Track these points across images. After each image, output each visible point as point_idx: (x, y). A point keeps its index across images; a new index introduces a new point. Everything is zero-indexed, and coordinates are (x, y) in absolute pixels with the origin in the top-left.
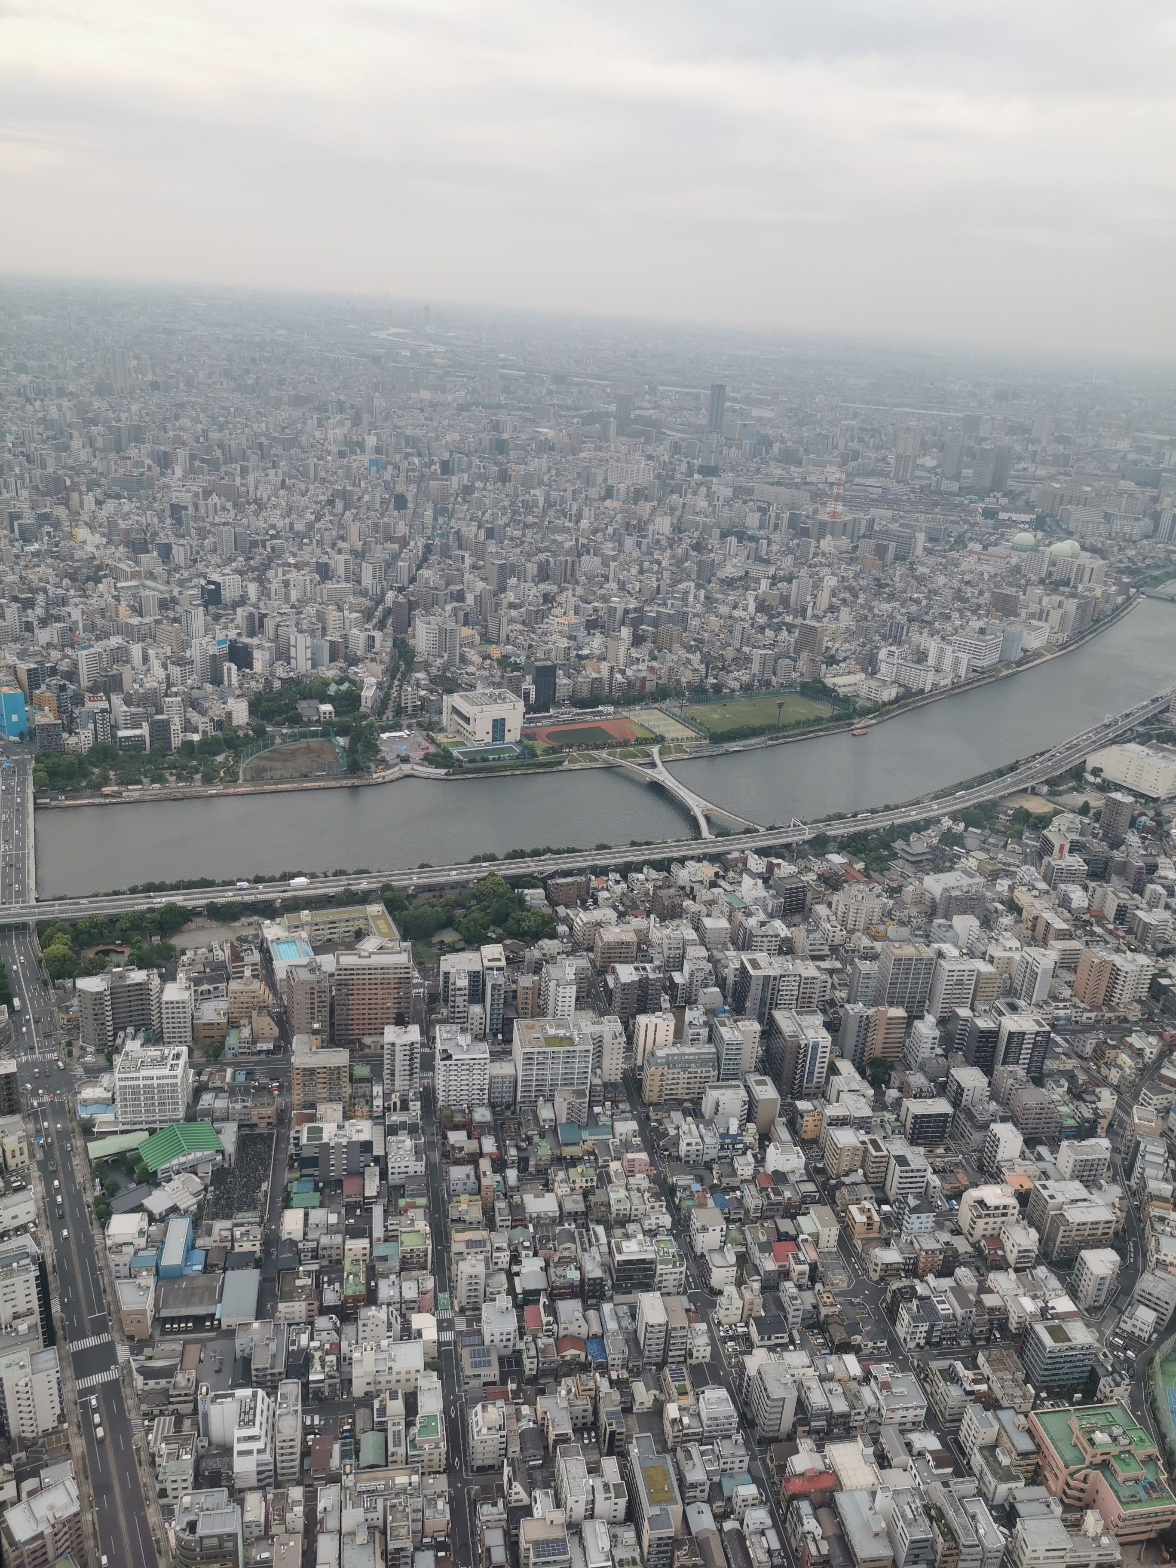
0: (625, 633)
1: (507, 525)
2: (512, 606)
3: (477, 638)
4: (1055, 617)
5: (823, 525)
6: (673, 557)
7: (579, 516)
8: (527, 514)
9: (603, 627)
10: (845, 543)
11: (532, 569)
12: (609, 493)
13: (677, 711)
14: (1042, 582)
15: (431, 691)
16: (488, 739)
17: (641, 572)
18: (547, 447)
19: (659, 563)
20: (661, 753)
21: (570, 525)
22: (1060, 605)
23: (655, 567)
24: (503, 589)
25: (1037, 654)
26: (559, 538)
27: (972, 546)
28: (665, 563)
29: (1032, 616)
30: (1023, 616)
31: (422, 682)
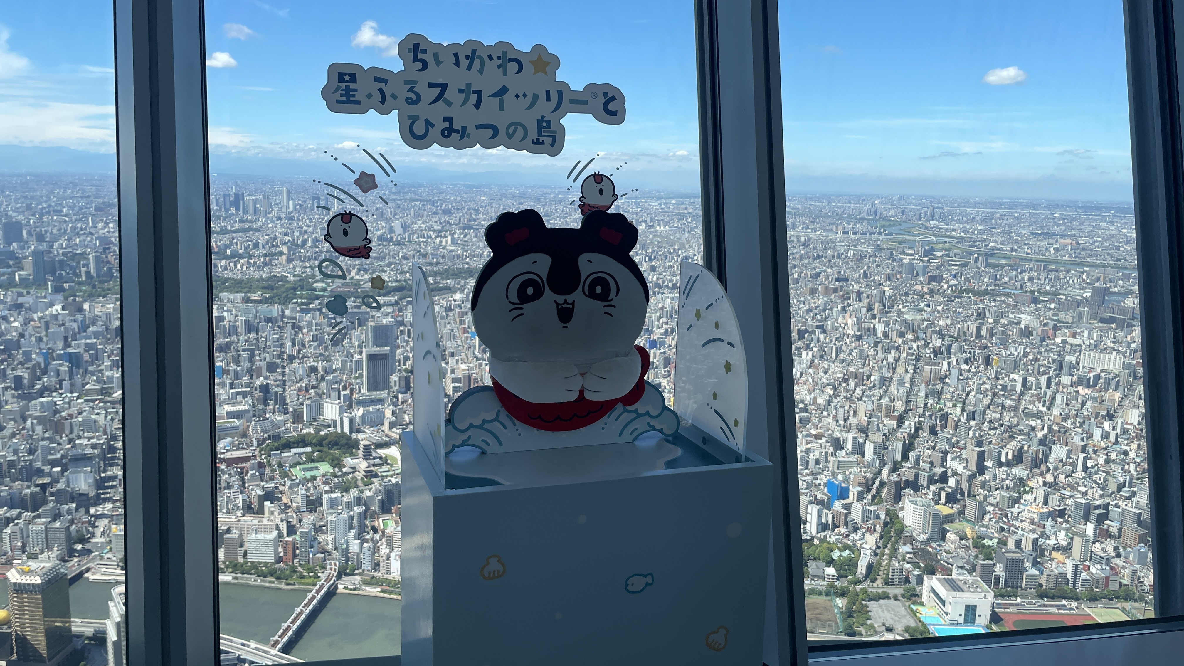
0: (1090, 528)
1: (987, 407)
2: (988, 488)
3: (957, 517)
7: (1053, 401)
8: (1005, 397)
9: (1070, 517)
11: (1007, 453)
12: (1081, 381)
16: (961, 620)
18: (1026, 333)
21: (1044, 409)
24: (980, 471)
31: (908, 556)
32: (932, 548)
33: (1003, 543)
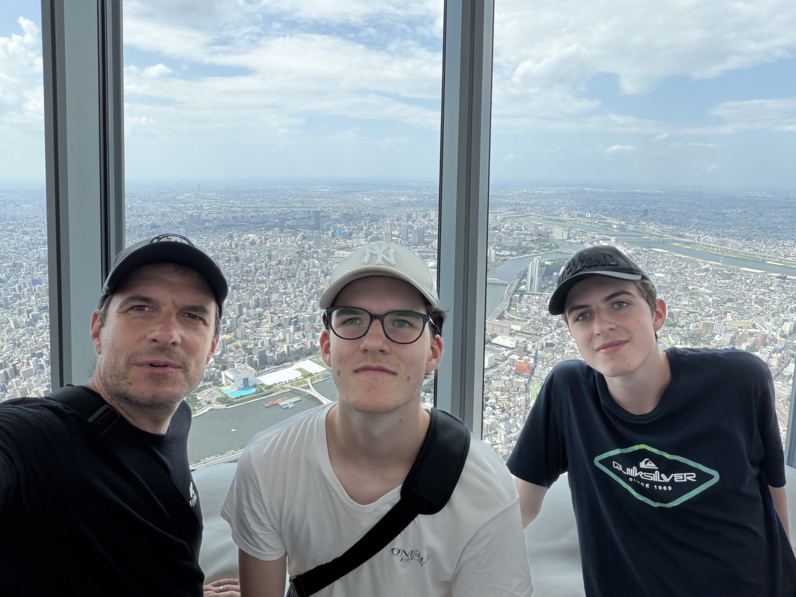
0: (291, 328)
1: (240, 282)
2: (246, 321)
3: (233, 339)
6: (307, 288)
7: (269, 274)
8: (248, 276)
9: (283, 325)
11: (252, 302)
12: (280, 263)
13: (315, 359)
15: (217, 367)
16: (242, 387)
17: (295, 297)
18: (253, 243)
19: (302, 292)
20: (311, 381)
21: (266, 278)
23: (300, 294)
24: (241, 314)
26: (261, 285)
28: (304, 292)
31: (213, 364)
32: (224, 357)
33: (256, 345)
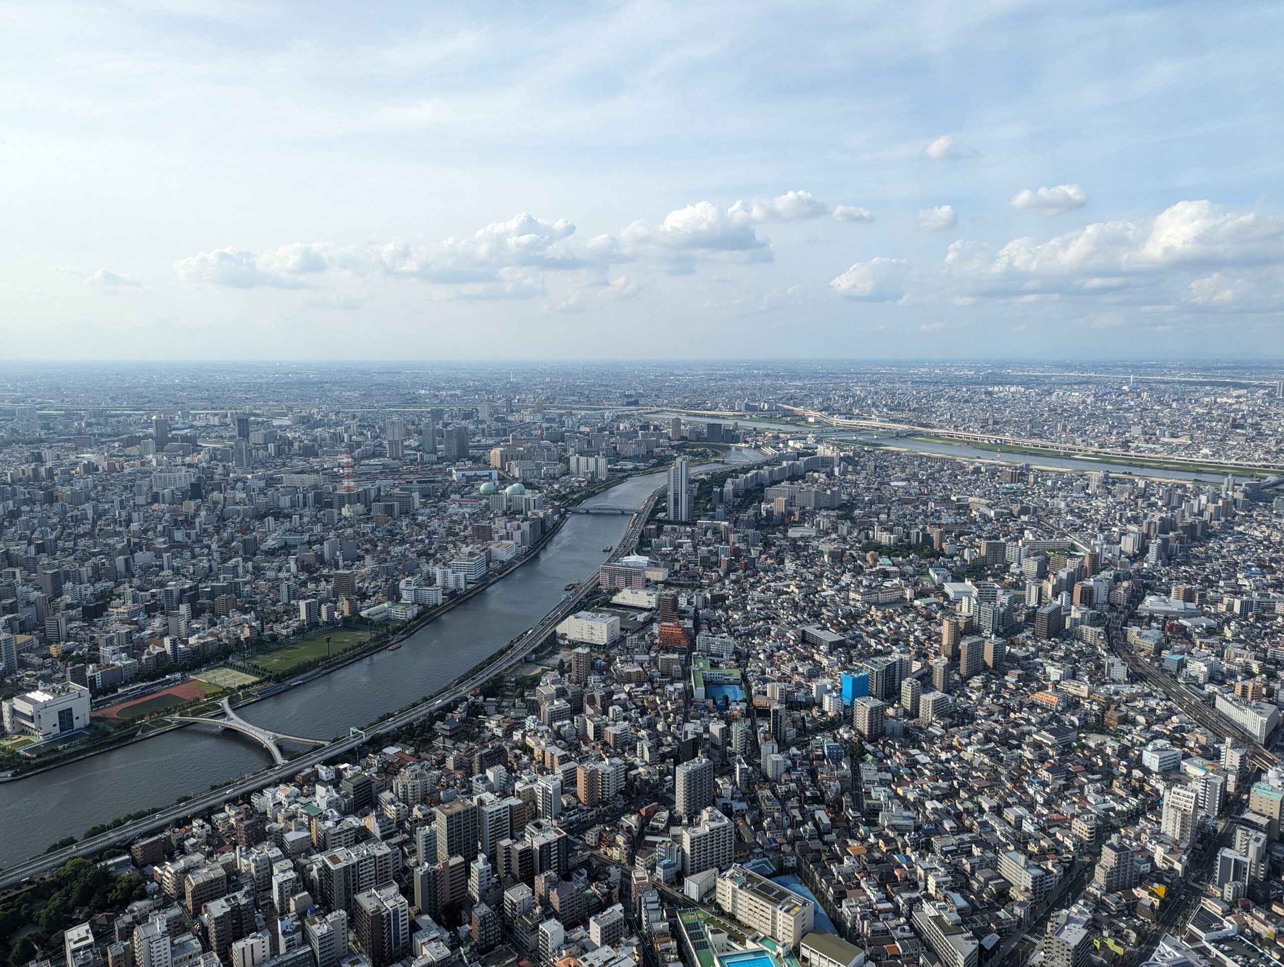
0: (184, 609)
1: (58, 539)
2: (69, 606)
3: (36, 641)
4: (517, 535)
5: (341, 497)
7: (129, 521)
8: (77, 527)
9: (162, 608)
10: (360, 507)
11: (86, 570)
12: (156, 498)
14: (504, 514)
16: (56, 730)
17: (194, 556)
18: (91, 468)
19: (209, 547)
20: (231, 702)
21: (121, 529)
22: (519, 528)
23: (206, 551)
24: (58, 594)
25: (511, 563)
26: (111, 541)
27: (452, 496)
28: (214, 546)
29: (501, 538)
30: (496, 539)
33: (94, 649)
